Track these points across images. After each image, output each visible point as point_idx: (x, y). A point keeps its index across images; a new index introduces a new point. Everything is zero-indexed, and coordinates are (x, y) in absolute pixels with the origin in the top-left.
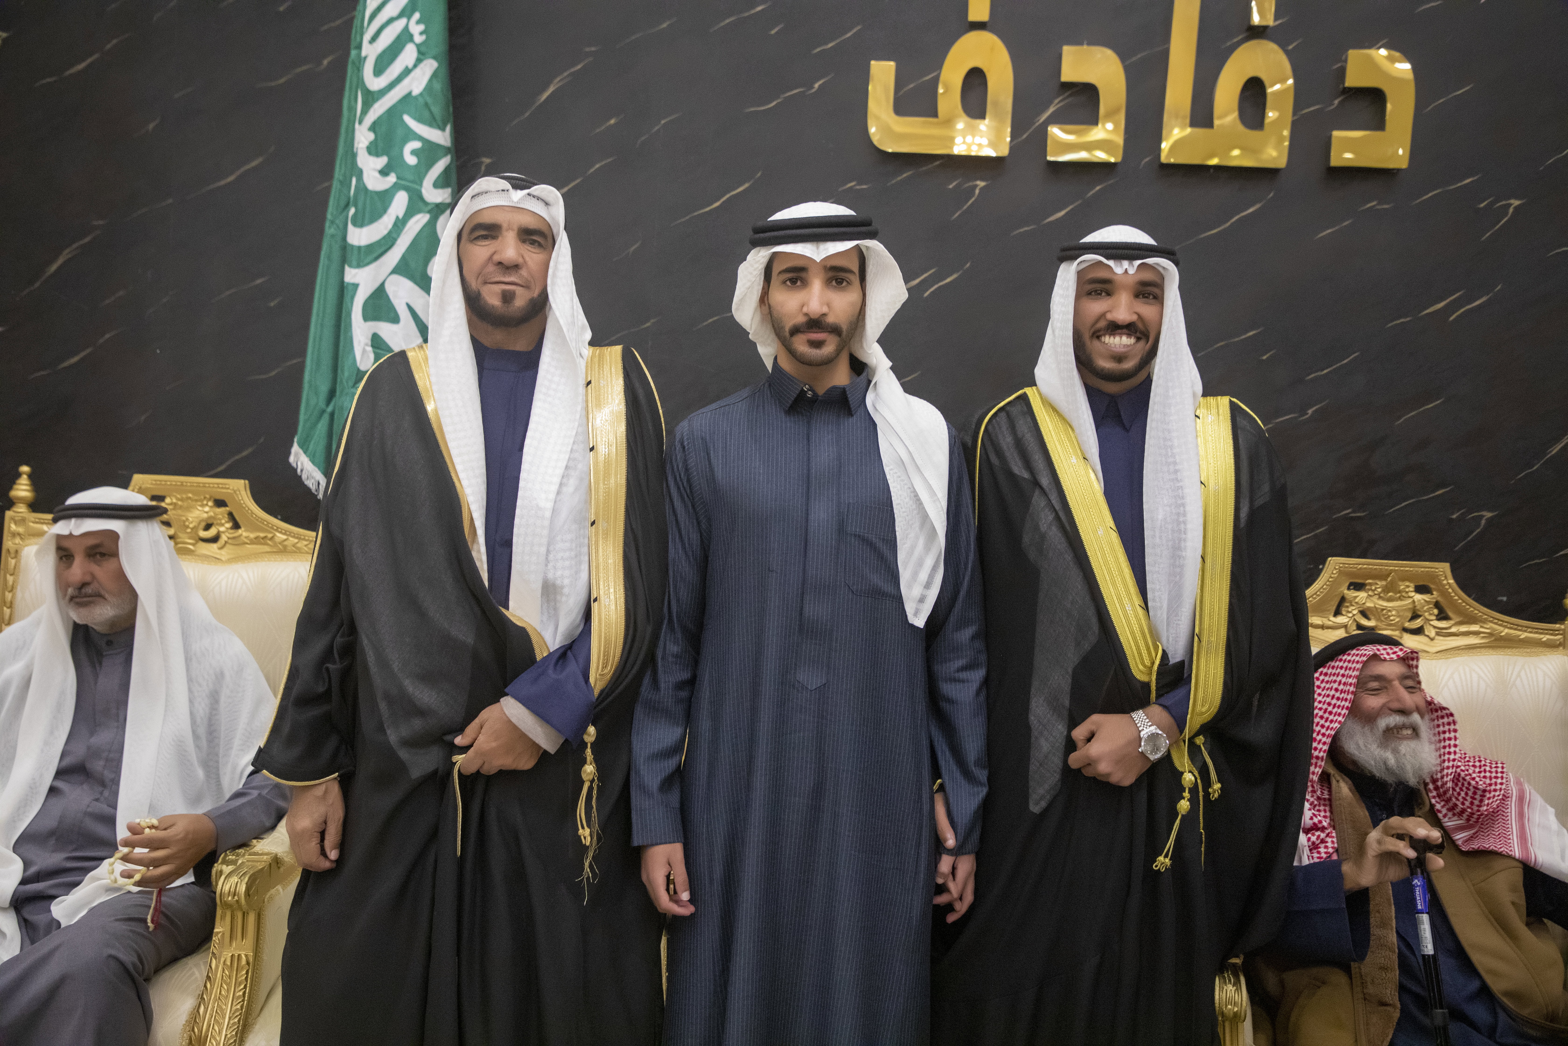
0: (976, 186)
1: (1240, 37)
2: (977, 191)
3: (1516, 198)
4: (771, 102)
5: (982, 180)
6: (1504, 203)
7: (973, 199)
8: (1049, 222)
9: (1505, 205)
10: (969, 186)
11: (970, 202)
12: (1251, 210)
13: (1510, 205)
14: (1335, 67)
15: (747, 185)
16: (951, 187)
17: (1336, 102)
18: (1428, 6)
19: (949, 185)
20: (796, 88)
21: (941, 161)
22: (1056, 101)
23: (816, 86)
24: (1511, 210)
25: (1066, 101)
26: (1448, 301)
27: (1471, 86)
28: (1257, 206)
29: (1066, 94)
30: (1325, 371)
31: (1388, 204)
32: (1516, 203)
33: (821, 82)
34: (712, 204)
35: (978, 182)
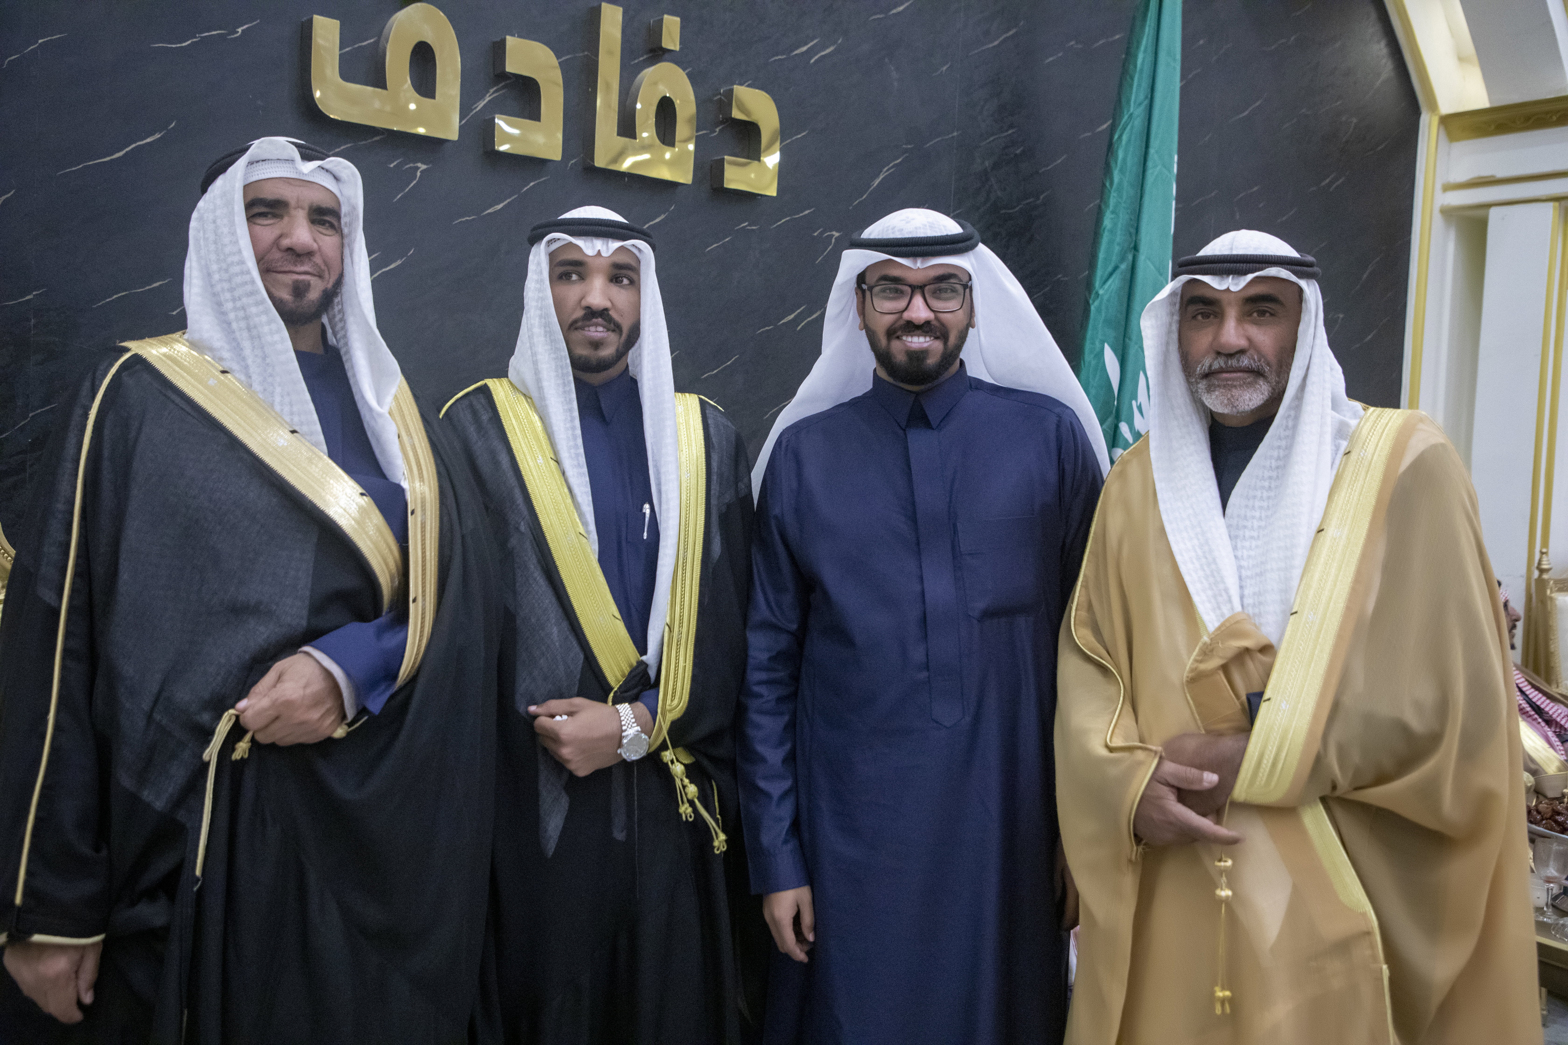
0: (418, 168)
1: (645, 57)
2: (419, 174)
3: (837, 231)
4: (185, 42)
5: (423, 163)
6: (829, 233)
7: (415, 182)
8: (489, 214)
9: (829, 235)
10: (410, 168)
11: (412, 185)
12: (657, 220)
13: (833, 235)
14: (716, 98)
15: (157, 136)
16: (392, 166)
17: (717, 130)
18: (777, 58)
19: (390, 163)
20: (215, 30)
21: (381, 137)
22: (492, 91)
23: (240, 30)
24: (833, 240)
25: (501, 92)
26: (796, 313)
27: (807, 132)
28: (663, 217)
29: (501, 85)
30: (715, 371)
31: (755, 226)
32: (836, 234)
33: (245, 27)
34: (112, 155)
35: (419, 165)
